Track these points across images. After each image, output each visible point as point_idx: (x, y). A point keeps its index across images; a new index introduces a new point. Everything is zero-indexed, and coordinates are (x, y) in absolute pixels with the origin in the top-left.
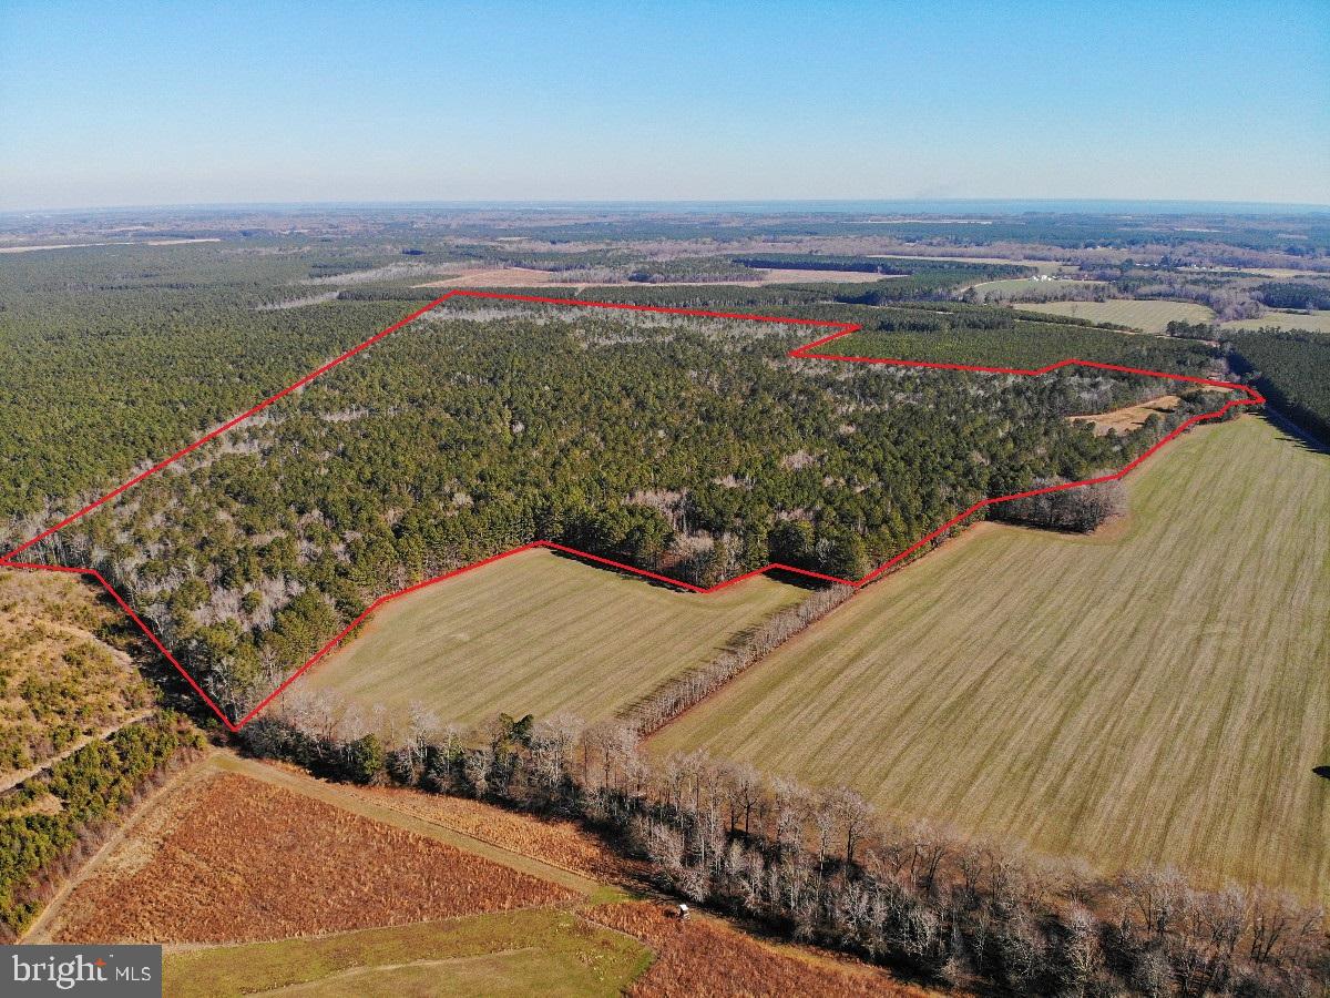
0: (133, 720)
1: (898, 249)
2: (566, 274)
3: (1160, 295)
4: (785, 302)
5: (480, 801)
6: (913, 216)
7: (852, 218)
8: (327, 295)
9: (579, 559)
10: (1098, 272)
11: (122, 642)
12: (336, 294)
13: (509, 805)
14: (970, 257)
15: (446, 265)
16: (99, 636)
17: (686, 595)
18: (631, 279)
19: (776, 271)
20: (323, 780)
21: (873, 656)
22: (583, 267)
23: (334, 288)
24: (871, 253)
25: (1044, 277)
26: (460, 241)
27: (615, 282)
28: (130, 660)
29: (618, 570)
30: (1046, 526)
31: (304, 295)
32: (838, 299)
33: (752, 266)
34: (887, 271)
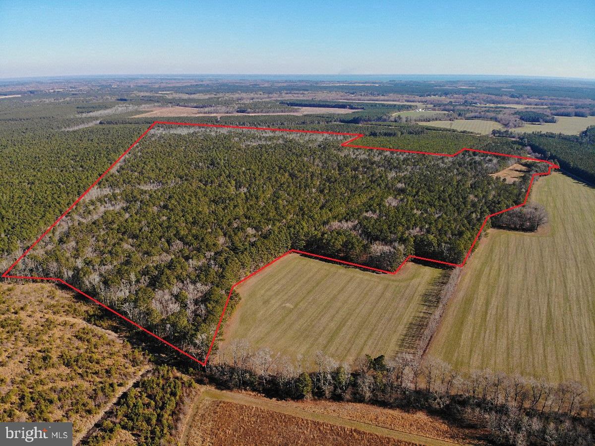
0: (141, 373)
1: (348, 97)
2: (206, 109)
3: (475, 117)
4: (319, 123)
5: (367, 404)
6: (343, 82)
7: (317, 83)
8: (94, 122)
9: (316, 258)
10: (442, 107)
11: (105, 324)
12: (98, 122)
13: (384, 404)
14: (382, 101)
15: (143, 105)
16: (89, 321)
17: (382, 275)
18: (238, 112)
19: (304, 108)
20: (274, 399)
21: (494, 302)
22: (211, 106)
23: (96, 118)
24: (337, 99)
25: (420, 110)
26: (142, 94)
27: (230, 113)
28: (116, 335)
29: (340, 264)
30: (515, 229)
31: (83, 122)
32: (341, 121)
33: (291, 106)
34: (352, 108)
